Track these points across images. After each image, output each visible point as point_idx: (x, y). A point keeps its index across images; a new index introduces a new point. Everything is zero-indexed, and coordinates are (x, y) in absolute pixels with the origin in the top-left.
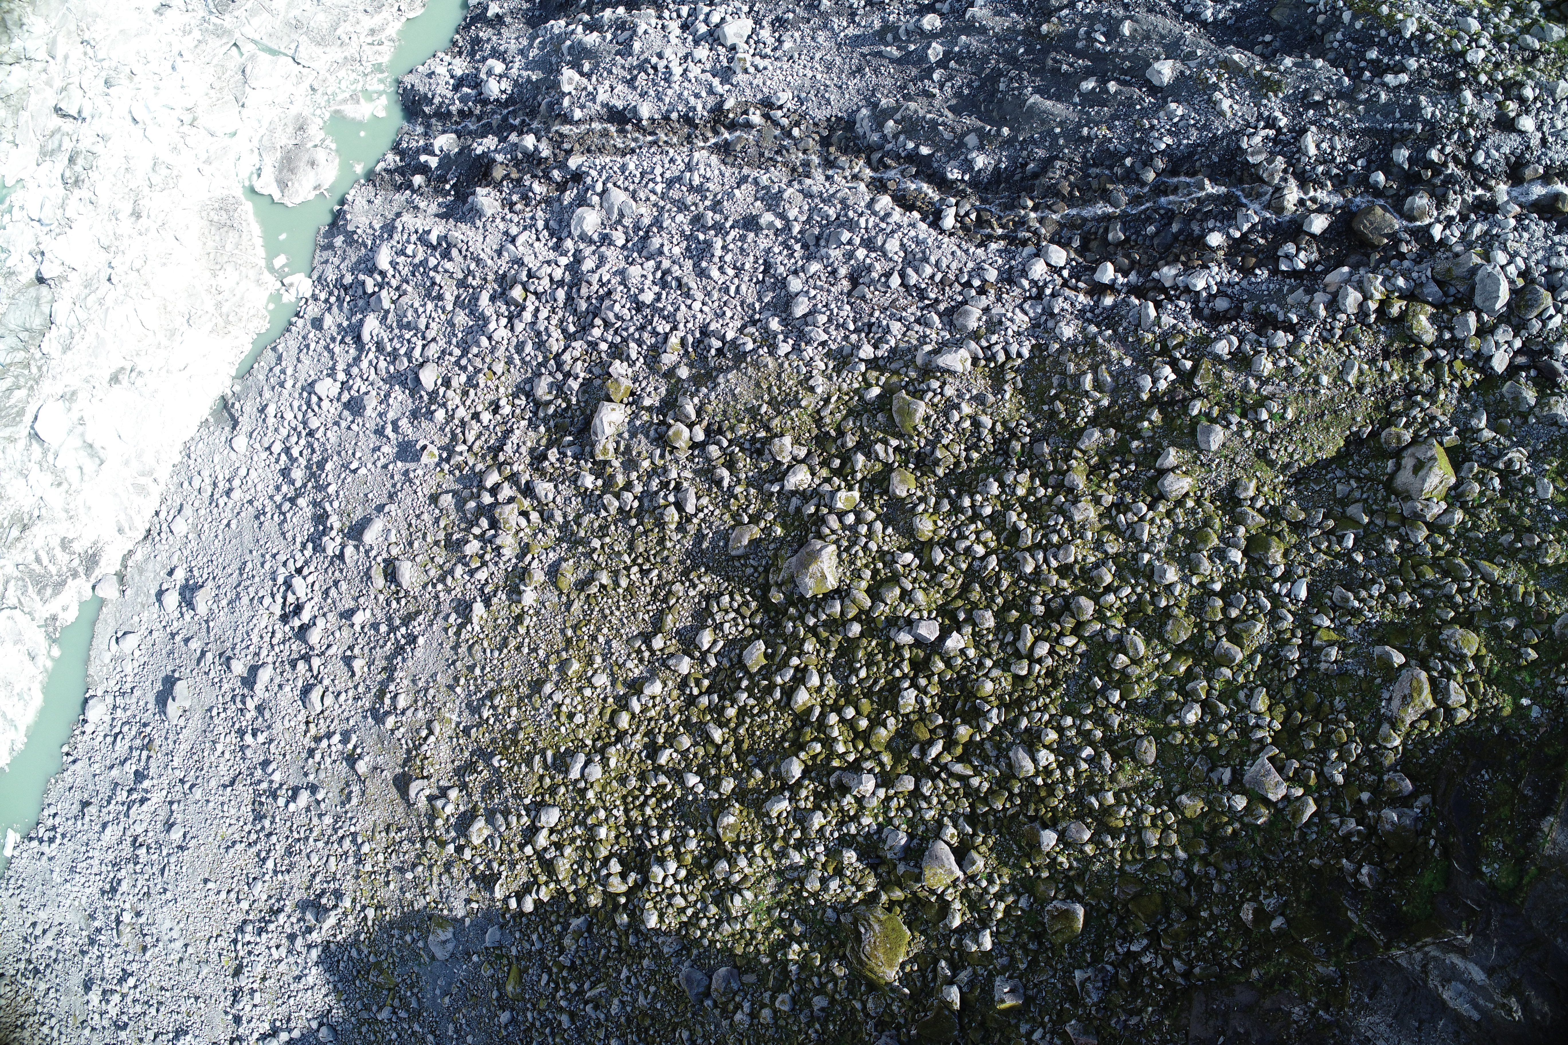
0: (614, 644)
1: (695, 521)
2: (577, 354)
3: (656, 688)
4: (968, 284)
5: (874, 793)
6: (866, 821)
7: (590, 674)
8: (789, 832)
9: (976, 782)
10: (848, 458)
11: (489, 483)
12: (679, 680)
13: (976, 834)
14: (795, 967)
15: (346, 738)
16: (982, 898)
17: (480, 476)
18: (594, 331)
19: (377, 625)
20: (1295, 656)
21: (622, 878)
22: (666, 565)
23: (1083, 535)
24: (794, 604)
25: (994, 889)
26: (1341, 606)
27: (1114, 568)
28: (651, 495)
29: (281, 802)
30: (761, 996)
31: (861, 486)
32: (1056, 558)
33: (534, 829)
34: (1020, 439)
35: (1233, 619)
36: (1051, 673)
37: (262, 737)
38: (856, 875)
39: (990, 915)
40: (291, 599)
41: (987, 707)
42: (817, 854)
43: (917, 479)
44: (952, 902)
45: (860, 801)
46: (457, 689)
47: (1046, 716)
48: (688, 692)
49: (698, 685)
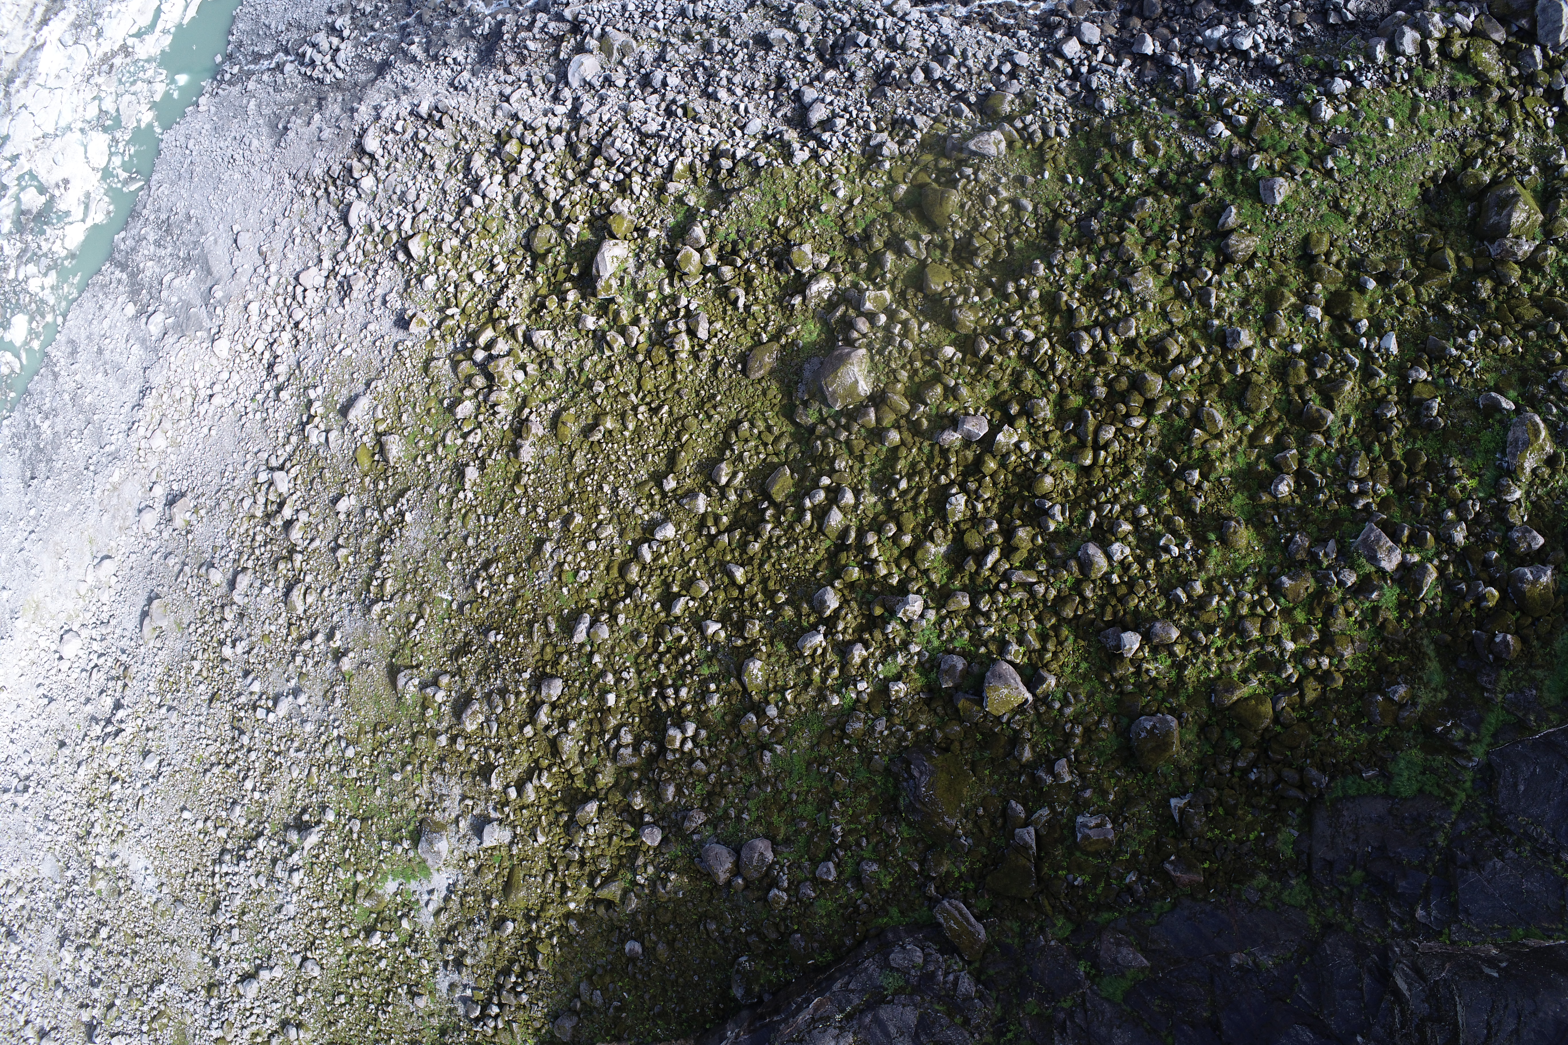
0: (621, 491)
1: (707, 347)
2: (576, 197)
3: (669, 531)
4: (998, 71)
5: (922, 616)
6: (915, 649)
7: (594, 526)
8: (827, 671)
9: (1041, 589)
10: (876, 260)
11: (482, 340)
12: (695, 521)
13: (1044, 649)
14: (838, 829)
15: (330, 637)
16: (1056, 722)
17: (473, 337)
18: (594, 172)
19: (363, 510)
20: (1392, 413)
21: (634, 749)
22: (677, 399)
23: (1144, 307)
24: (823, 421)
25: (1069, 711)
26: (1437, 356)
27: (1181, 338)
28: (659, 326)
29: (260, 713)
30: (799, 867)
31: (892, 288)
32: (1116, 333)
33: (534, 707)
34: (1065, 218)
35: (1320, 380)
36: (1119, 460)
37: (241, 647)
38: (905, 713)
39: (1066, 742)
40: (272, 497)
41: (1048, 504)
42: (859, 693)
43: (953, 272)
44: (1020, 731)
45: (907, 625)
46: (449, 564)
47: (1117, 507)
48: (705, 532)
49: (716, 523)
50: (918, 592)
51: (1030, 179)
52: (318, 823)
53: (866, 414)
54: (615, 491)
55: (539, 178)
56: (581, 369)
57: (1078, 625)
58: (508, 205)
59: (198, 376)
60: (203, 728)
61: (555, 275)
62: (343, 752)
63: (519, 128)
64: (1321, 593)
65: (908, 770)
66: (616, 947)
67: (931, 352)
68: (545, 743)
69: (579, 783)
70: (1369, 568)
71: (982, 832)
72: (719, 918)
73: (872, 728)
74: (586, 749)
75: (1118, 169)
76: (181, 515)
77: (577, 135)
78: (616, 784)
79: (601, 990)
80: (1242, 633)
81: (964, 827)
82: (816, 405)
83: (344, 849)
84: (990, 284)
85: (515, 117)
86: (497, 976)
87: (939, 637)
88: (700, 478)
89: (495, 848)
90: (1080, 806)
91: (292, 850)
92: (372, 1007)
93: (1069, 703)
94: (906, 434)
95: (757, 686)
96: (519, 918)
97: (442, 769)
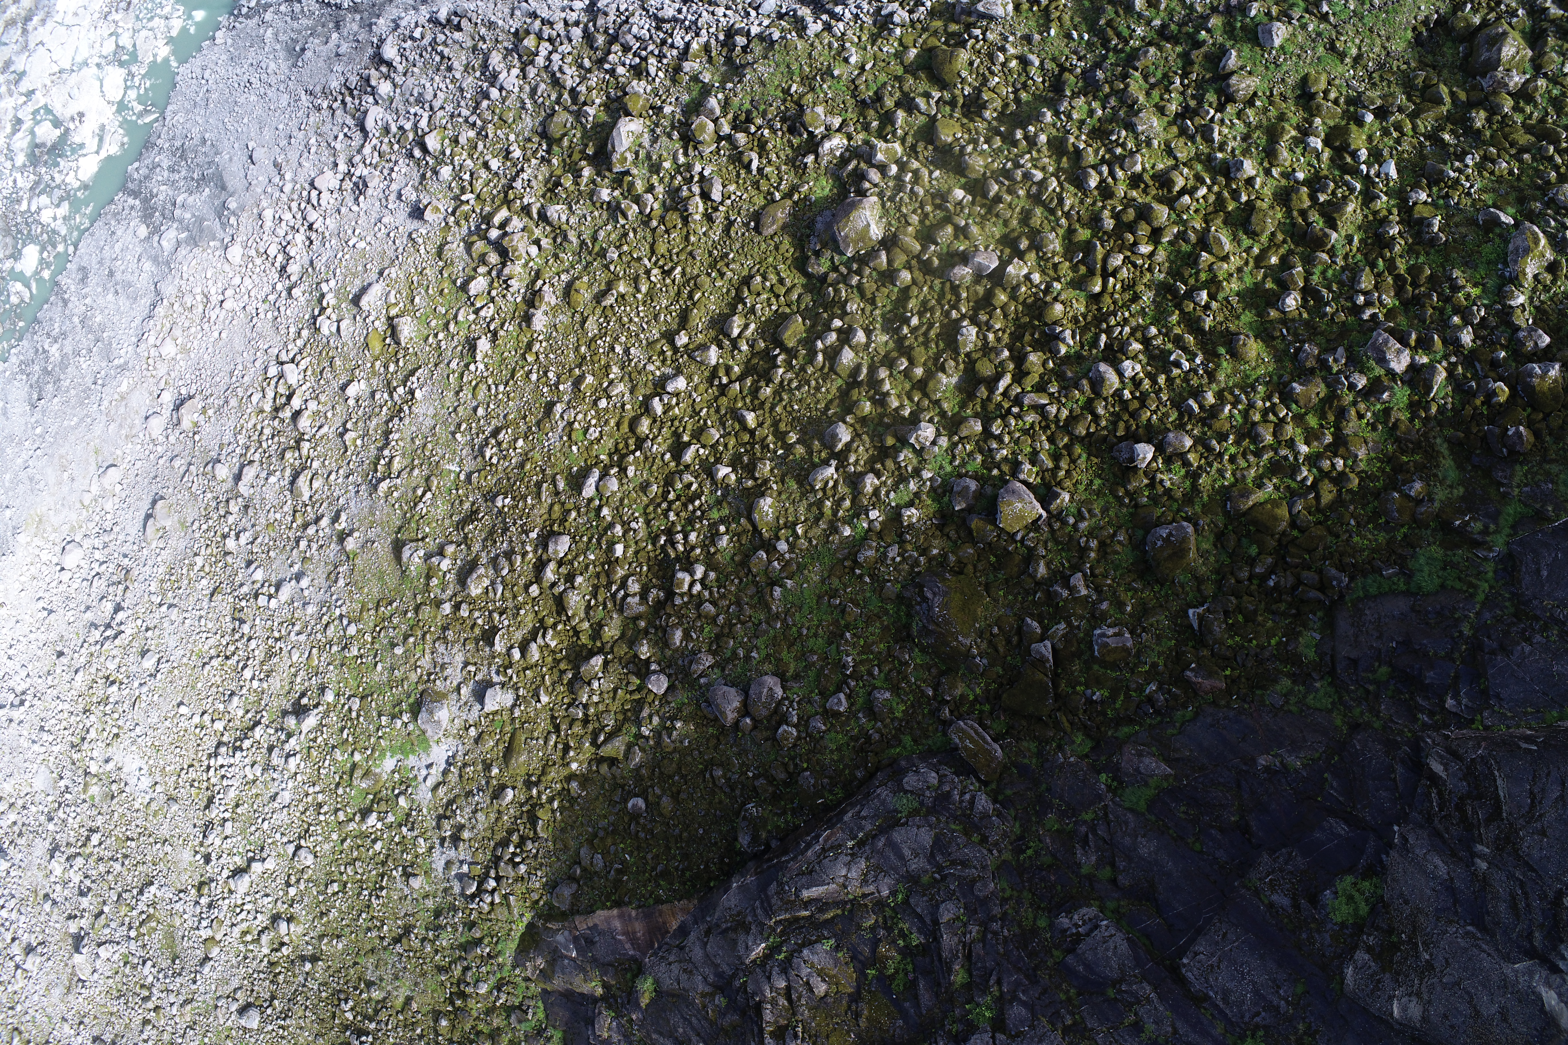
1: (721, 208)
3: (680, 383)
5: (934, 443)
6: (927, 475)
7: (605, 385)
8: (838, 503)
9: (1053, 410)
10: (887, 119)
11: (497, 220)
12: (707, 374)
13: (1057, 467)
14: (849, 659)
15: (336, 519)
16: (1071, 537)
17: (487, 219)
18: (611, 57)
19: (373, 394)
20: (1394, 231)
21: (641, 598)
22: (690, 260)
23: (1149, 143)
24: (835, 269)
25: (1083, 525)
26: (1435, 179)
27: (1186, 171)
28: (673, 193)
29: (262, 601)
30: (809, 702)
31: (903, 143)
32: (1122, 169)
33: (540, 566)
34: (1071, 71)
35: (1322, 204)
36: (1129, 286)
37: (244, 538)
38: (918, 538)
39: (1081, 558)
40: (282, 389)
41: (1060, 329)
42: (871, 522)
43: (963, 125)
44: (1035, 548)
45: (919, 452)
46: (458, 436)
47: (1127, 329)
48: (716, 383)
49: (728, 373)
50: (931, 421)
51: (1037, 37)
52: (316, 706)
53: (878, 257)
54: (627, 351)
55: (556, 68)
56: (595, 239)
57: (1091, 443)
58: (525, 96)
59: (210, 283)
60: (203, 621)
61: (570, 156)
62: (345, 630)
63: (537, 23)
64: (1332, 396)
65: (921, 594)
66: (618, 807)
67: (940, 197)
68: (551, 602)
69: (584, 639)
70: (1379, 371)
71: (997, 650)
72: (725, 765)
73: (885, 555)
74: (593, 602)
75: (1122, 24)
76: (189, 417)
77: (595, 25)
78: (623, 636)
79: (602, 854)
80: (1256, 438)
81: (978, 647)
82: (828, 254)
83: (342, 730)
84: (998, 133)
85: (534, 15)
86: (495, 848)
87: (951, 463)
88: (712, 333)
89: (496, 712)
90: (1097, 619)
91: (289, 735)
92: (366, 892)
93: (1083, 518)
94: (917, 273)
95: (767, 524)
96: (519, 785)
97: (445, 638)
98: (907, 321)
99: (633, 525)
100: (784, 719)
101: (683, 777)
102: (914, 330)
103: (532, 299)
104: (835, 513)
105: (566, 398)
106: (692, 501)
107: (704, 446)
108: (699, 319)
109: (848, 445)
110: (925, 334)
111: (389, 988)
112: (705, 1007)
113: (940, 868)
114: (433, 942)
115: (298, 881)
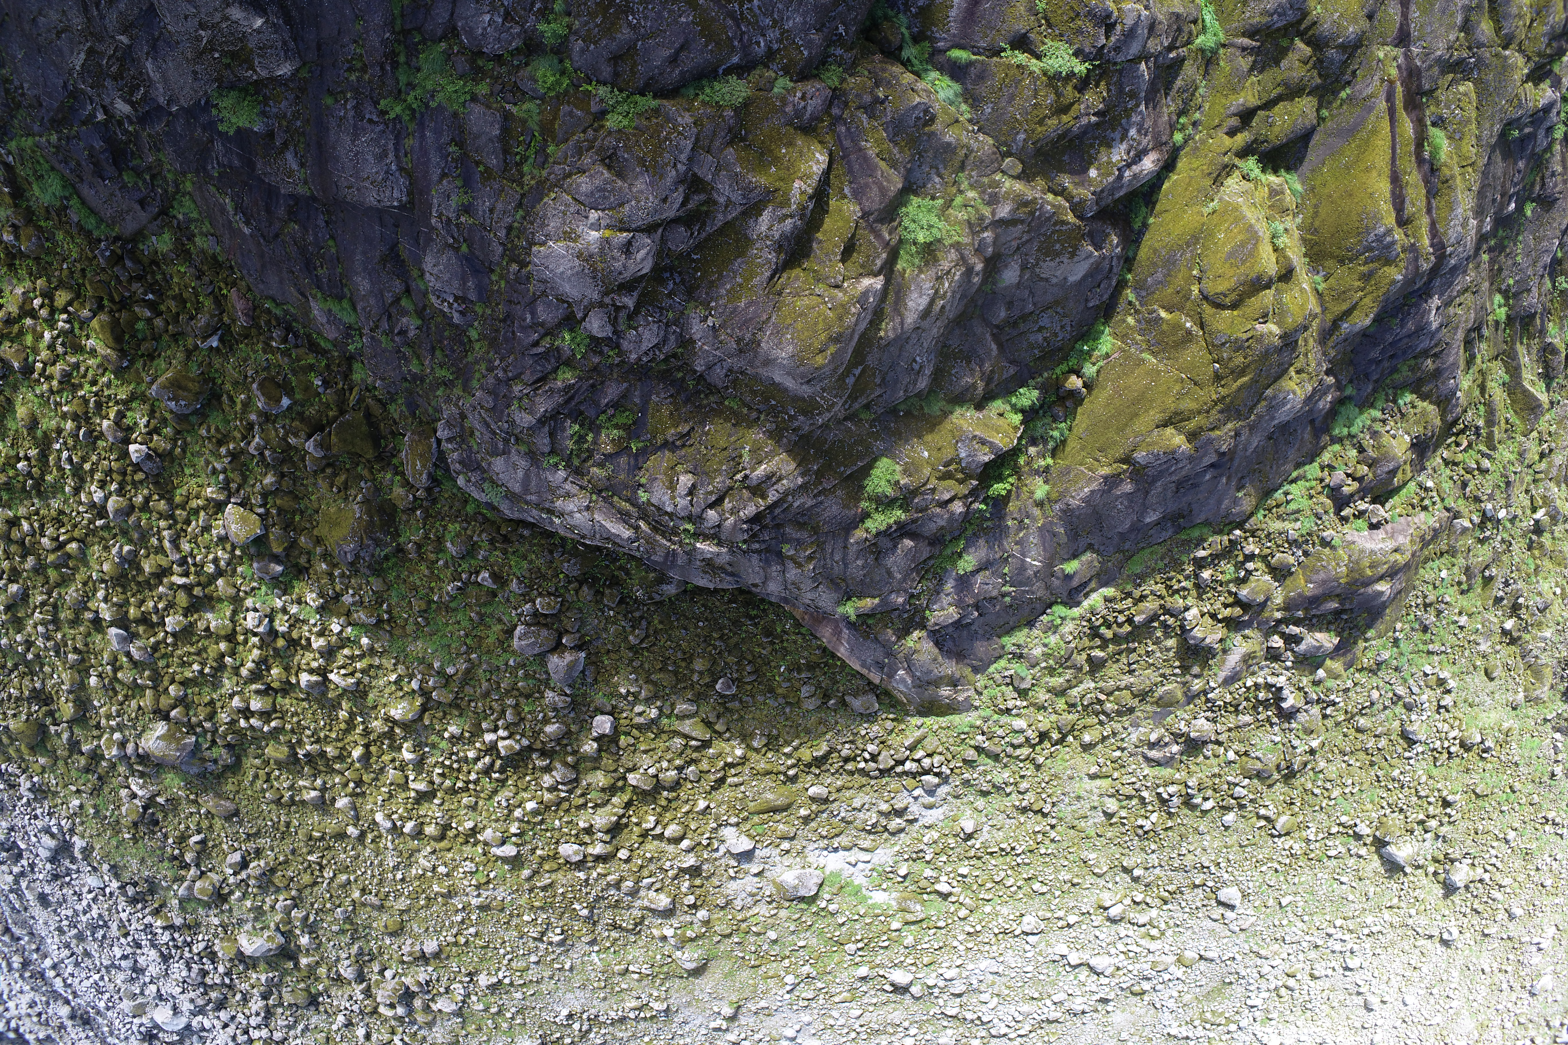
0: (391, 865)
1: (244, 848)
2: (247, 986)
6: (279, 603)
7: (429, 874)
8: (352, 658)
9: (168, 534)
12: (359, 801)
13: (199, 508)
16: (233, 470)
18: (219, 981)
21: (551, 770)
22: (298, 853)
25: (218, 466)
28: (262, 890)
33: (599, 859)
36: (57, 523)
38: (325, 585)
41: (117, 559)
42: (343, 627)
43: (57, 700)
44: (260, 494)
45: (271, 617)
46: (567, 967)
47: (81, 509)
48: (358, 790)
49: (346, 785)
50: (245, 620)
52: (883, 978)
53: (178, 718)
54: (395, 869)
55: (260, 1019)
56: (343, 932)
57: (165, 493)
61: (308, 978)
67: (107, 693)
68: (620, 837)
69: (627, 797)
71: (347, 480)
72: (622, 637)
73: (356, 604)
74: (590, 805)
77: (209, 1005)
78: (595, 769)
80: (68, 375)
81: (355, 496)
83: (883, 948)
84: (42, 672)
86: (875, 779)
87: (258, 589)
88: (331, 810)
89: (749, 836)
91: (929, 987)
92: (1019, 860)
93: (214, 468)
94: (166, 683)
95: (411, 704)
96: (799, 786)
97: (727, 904)
98: (201, 672)
99: (504, 804)
100: (536, 614)
101: (664, 663)
102: (203, 664)
103: (423, 958)
104: (362, 657)
105: (465, 899)
106: (450, 767)
107: (407, 777)
108: (331, 825)
109: (311, 671)
110: (198, 654)
111: (1095, 798)
112: (810, 558)
113: (506, 441)
114: (1016, 784)
115: (1059, 919)
